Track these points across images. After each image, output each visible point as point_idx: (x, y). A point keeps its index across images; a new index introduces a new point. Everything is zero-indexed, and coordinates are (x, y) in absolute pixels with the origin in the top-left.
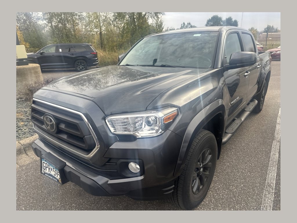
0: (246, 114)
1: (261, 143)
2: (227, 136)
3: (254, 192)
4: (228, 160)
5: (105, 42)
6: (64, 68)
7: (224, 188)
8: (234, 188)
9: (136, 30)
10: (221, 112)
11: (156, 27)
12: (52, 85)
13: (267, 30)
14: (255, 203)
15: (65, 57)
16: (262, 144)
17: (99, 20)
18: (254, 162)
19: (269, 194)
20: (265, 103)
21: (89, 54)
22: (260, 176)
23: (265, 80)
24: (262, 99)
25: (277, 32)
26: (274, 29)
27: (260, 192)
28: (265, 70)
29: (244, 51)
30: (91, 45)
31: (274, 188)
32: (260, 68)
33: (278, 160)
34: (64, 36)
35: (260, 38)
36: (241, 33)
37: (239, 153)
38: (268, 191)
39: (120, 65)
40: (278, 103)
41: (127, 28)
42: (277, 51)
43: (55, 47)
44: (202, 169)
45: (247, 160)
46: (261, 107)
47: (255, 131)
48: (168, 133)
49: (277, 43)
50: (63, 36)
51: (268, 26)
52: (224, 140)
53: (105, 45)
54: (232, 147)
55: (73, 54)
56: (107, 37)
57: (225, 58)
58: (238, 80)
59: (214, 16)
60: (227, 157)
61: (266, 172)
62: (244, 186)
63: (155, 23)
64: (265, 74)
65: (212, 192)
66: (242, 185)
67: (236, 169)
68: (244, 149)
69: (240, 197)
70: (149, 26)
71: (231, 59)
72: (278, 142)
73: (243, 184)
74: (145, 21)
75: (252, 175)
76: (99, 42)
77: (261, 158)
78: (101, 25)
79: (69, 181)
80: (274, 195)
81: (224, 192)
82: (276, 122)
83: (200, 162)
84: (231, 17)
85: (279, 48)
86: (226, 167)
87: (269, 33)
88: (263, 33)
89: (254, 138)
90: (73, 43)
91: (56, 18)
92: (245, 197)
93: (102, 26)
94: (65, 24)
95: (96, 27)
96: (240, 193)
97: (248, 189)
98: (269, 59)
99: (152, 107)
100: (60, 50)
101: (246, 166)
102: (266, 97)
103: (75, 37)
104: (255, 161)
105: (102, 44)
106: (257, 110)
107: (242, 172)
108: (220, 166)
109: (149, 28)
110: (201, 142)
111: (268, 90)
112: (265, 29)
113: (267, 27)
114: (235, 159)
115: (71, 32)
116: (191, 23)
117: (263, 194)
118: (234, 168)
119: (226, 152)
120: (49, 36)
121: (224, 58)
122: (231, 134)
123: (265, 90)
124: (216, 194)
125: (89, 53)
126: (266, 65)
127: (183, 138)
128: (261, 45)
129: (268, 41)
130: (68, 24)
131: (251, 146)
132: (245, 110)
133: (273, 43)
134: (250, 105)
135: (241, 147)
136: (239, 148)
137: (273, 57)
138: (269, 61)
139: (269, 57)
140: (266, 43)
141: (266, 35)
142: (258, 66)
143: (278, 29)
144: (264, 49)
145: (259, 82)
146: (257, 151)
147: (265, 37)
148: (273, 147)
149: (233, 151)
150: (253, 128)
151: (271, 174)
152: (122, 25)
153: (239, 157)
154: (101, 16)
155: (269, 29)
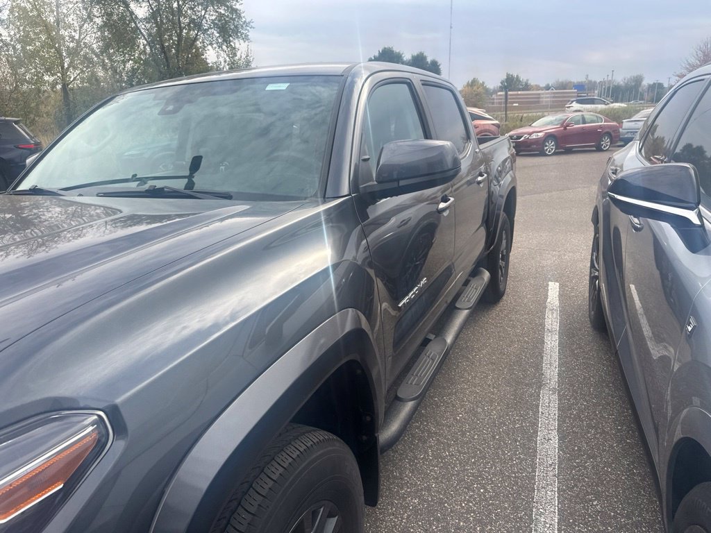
0: (461, 317)
1: (508, 405)
2: (399, 412)
4: (415, 485)
10: (354, 356)
13: (506, 84)
16: (512, 407)
18: (491, 479)
20: (511, 272)
21: (11, 150)
23: (502, 212)
24: (501, 263)
25: (528, 90)
26: (520, 81)
28: (500, 186)
29: (431, 138)
30: (16, 122)
32: (486, 183)
33: (559, 457)
35: (493, 103)
36: (420, 83)
37: (449, 452)
40: (545, 269)
42: (530, 134)
45: (473, 475)
46: (502, 287)
47: (492, 363)
49: (530, 115)
51: (508, 75)
54: (429, 431)
57: (365, 160)
60: (412, 472)
61: (528, 512)
63: (225, 62)
64: (502, 196)
67: (438, 520)
68: (464, 434)
70: (208, 68)
71: (381, 163)
72: (552, 394)
74: (196, 56)
76: (61, 113)
77: (511, 459)
78: (67, 65)
82: (543, 325)
85: (535, 127)
86: (408, 517)
87: (509, 93)
88: (499, 91)
89: (489, 386)
93: (68, 68)
95: (49, 70)
98: (508, 155)
101: (469, 501)
104: (495, 475)
106: (492, 295)
112: (502, 83)
113: (506, 78)
114: (437, 478)
118: (433, 515)
119: (411, 454)
121: (361, 161)
122: (412, 402)
123: (507, 238)
125: (12, 146)
126: (501, 172)
128: (496, 119)
129: (510, 111)
131: (483, 416)
132: (457, 305)
133: (521, 114)
134: (468, 286)
135: (453, 425)
136: (449, 431)
137: (524, 148)
138: (509, 160)
139: (509, 149)
140: (506, 114)
141: (504, 97)
142: (480, 179)
143: (529, 82)
144: (501, 130)
145: (489, 221)
146: (499, 434)
147: (503, 101)
148: (542, 413)
149: (431, 447)
150: (484, 352)
151: (543, 520)
152: (129, 65)
153: (447, 469)
154: (64, 38)
155: (511, 83)
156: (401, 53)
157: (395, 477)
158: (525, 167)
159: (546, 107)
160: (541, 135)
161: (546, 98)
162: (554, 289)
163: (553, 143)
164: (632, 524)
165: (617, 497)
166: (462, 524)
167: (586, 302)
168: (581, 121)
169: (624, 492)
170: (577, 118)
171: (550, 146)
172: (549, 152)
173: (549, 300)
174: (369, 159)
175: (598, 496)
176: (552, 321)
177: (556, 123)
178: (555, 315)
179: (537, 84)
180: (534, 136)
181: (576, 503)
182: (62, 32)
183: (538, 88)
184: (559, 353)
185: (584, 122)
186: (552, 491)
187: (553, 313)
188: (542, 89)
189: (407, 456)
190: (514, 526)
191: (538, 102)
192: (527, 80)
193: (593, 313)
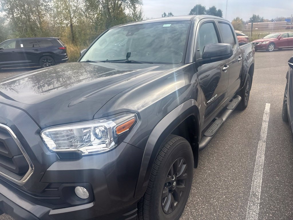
0: (229, 112)
1: (245, 145)
3: (237, 204)
4: (209, 167)
5: (77, 35)
6: (27, 66)
7: (203, 202)
8: (215, 200)
9: (111, 21)
10: (194, 114)
11: (134, 18)
12: (10, 87)
13: (252, 19)
14: (238, 218)
15: (28, 53)
16: (247, 146)
17: (69, 11)
18: (237, 167)
19: (254, 205)
20: (250, 99)
21: (56, 50)
22: (244, 184)
23: (247, 73)
24: (246, 94)
25: (263, 22)
26: (259, 18)
27: (244, 204)
28: (247, 63)
29: (221, 43)
30: (58, 39)
31: (259, 197)
32: (242, 61)
33: (264, 163)
34: (29, 28)
35: (246, 28)
36: (218, 22)
37: (222, 158)
38: (252, 201)
39: (81, 61)
40: (265, 98)
41: (101, 19)
42: (262, 42)
43: (15, 42)
44: (175, 183)
45: (230, 166)
46: (246, 104)
47: (240, 131)
48: (123, 146)
49: (263, 33)
50: (26, 29)
51: (254, 15)
52: (202, 145)
53: (77, 39)
54: (214, 151)
55: (37, 50)
56: (79, 29)
58: (219, 73)
59: (197, 5)
60: (208, 163)
61: (251, 178)
62: (226, 197)
63: (132, 13)
64: (248, 67)
65: (190, 207)
66: (224, 197)
67: (217, 178)
68: (227, 153)
69: (222, 211)
70: (125, 17)
71: (204, 51)
72: (264, 143)
73: (225, 195)
74: (121, 11)
75: (236, 183)
76: (70, 35)
77: (245, 162)
78: (72, 16)
79: (4, 213)
80: (260, 207)
81: (204, 206)
82: (262, 119)
83: (171, 175)
84: (214, 7)
85: (265, 39)
86: (207, 176)
87: (254, 23)
88: (249, 23)
89: (238, 139)
90: (39, 37)
91: (17, 9)
92: (228, 211)
93: (73, 18)
94: (29, 16)
95: (66, 19)
96: (222, 206)
97: (230, 201)
98: (251, 51)
99: (102, 115)
100: (22, 46)
101: (229, 173)
102: (250, 92)
103: (41, 29)
104: (239, 166)
105: (73, 37)
106: (241, 107)
107: (224, 180)
108: (200, 175)
109: (126, 19)
110: (170, 152)
111: (252, 84)
112: (250, 19)
113: (252, 16)
114: (217, 166)
115: (36, 24)
116: (172, 13)
117: (247, 206)
118: (216, 176)
120: (10, 30)
121: (197, 51)
122: (210, 137)
123: (249, 85)
124: (194, 209)
125: (57, 48)
126: (248, 57)
127: (144, 150)
128: (247, 35)
129: (254, 31)
130: (32, 16)
131: (235, 148)
132: (227, 108)
133: (259, 33)
134: (232, 101)
135: (224, 150)
136: (222, 152)
137: (259, 48)
138: (252, 53)
139: (252, 48)
140: (252, 33)
141: (251, 25)
142: (239, 59)
143: (263, 18)
144: (249, 40)
145: (242, 77)
146: (241, 154)
147: (251, 27)
148: (259, 149)
149: (215, 156)
150: (237, 127)
151: (256, 181)
152: (96, 16)
153: (221, 163)
154: (71, 6)
155: (254, 19)
156: (205, 7)
157: (202, 164)
158: (259, 57)
159: (271, 30)
160: (267, 42)
161: (271, 25)
162: (268, 106)
163: (273, 46)
164: (291, 185)
165: (286, 177)
166: (226, 179)
167: (282, 111)
168: (287, 36)
169: (289, 175)
170: (285, 35)
171: (272, 47)
172: (271, 50)
173: (265, 110)
174: (199, 50)
175: (278, 176)
176: (266, 118)
177: (275, 37)
178: (267, 116)
179: (267, 19)
180: (264, 43)
181: (269, 177)
182: (71, 3)
183: (268, 21)
184: (268, 129)
185: (288, 36)
186: (261, 173)
187: (266, 115)
188: (270, 21)
189: (206, 158)
190: (245, 182)
191: (267, 27)
192: (263, 17)
193: (283, 115)
